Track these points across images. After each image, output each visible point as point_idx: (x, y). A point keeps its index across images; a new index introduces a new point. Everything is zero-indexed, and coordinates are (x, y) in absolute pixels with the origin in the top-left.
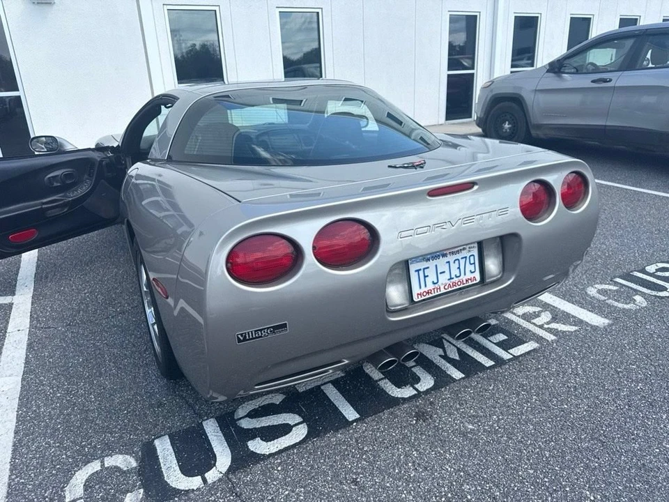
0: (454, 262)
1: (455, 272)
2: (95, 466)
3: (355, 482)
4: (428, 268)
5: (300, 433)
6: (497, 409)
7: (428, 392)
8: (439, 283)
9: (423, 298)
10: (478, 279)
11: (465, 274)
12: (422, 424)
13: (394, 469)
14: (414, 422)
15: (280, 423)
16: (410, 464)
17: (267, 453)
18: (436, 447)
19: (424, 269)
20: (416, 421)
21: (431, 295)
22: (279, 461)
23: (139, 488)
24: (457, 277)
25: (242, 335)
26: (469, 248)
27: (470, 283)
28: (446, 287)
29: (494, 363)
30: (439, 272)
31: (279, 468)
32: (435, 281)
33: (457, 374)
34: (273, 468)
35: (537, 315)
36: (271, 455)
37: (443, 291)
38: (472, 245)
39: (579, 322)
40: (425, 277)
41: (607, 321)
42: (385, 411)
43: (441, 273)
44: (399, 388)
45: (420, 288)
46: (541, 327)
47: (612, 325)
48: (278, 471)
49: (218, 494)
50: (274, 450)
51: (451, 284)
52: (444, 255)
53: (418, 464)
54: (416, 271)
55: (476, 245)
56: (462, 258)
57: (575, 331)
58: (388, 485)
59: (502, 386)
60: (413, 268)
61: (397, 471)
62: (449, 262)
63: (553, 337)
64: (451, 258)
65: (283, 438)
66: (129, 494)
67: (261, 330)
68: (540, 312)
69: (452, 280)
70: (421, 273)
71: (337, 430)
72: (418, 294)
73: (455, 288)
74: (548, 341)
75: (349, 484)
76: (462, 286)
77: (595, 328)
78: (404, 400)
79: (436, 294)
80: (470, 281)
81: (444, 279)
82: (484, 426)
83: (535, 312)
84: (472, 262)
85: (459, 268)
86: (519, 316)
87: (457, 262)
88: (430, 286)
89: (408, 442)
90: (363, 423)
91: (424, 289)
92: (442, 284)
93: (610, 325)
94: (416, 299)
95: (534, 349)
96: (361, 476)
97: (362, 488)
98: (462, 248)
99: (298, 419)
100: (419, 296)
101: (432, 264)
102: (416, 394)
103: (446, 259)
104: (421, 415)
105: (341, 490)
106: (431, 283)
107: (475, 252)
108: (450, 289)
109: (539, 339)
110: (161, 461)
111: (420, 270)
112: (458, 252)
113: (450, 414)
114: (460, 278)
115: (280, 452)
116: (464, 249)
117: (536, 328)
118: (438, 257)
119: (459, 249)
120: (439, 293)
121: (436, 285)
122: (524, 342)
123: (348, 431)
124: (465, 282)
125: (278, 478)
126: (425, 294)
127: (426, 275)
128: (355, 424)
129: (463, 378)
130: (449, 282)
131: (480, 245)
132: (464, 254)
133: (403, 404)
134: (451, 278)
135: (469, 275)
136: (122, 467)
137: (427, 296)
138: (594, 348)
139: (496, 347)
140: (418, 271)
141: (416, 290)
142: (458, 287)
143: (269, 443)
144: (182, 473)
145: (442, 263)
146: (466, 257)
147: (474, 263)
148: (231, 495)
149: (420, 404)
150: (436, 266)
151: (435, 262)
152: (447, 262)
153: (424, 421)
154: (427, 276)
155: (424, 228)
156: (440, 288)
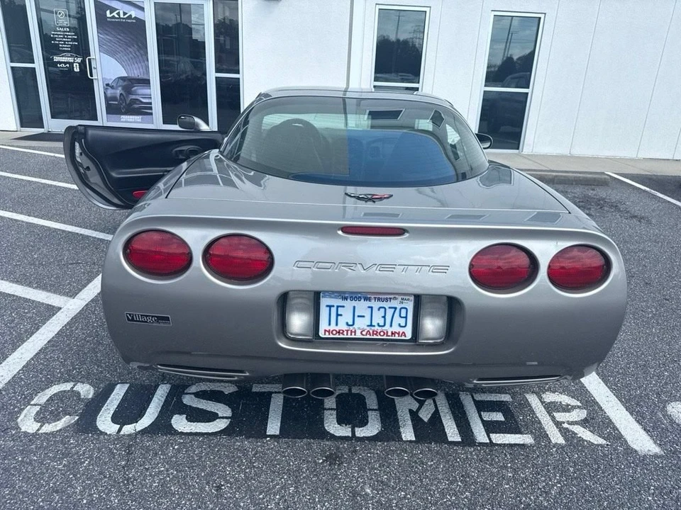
0: (379, 310)
1: (378, 319)
2: (67, 386)
3: (219, 488)
4: (343, 307)
5: (219, 425)
6: (413, 487)
7: (362, 439)
8: (356, 326)
9: (331, 336)
10: (409, 336)
11: (391, 326)
12: (326, 466)
13: (261, 494)
14: (321, 461)
15: (213, 410)
16: (278, 497)
17: (180, 431)
18: (316, 494)
19: (338, 307)
20: (324, 461)
21: (341, 336)
22: (182, 441)
23: (77, 415)
24: (378, 325)
25: (130, 315)
26: (402, 299)
27: (397, 337)
28: (364, 333)
29: (460, 440)
30: (356, 315)
31: (176, 447)
32: (351, 323)
33: (408, 434)
34: (172, 444)
35: (567, 409)
36: (182, 433)
37: (358, 335)
38: (407, 298)
39: (615, 436)
40: (338, 315)
41: (655, 449)
42: (305, 440)
43: (359, 316)
44: (338, 424)
45: (330, 324)
46: (558, 424)
47: (661, 457)
48: (174, 448)
49: (118, 446)
50: (187, 430)
51: (371, 332)
52: (367, 299)
53: (285, 500)
54: (327, 306)
55: (412, 298)
56: (390, 308)
57: (598, 445)
58: (242, 504)
59: (444, 466)
60: (324, 302)
61: (261, 496)
62: (372, 308)
63: (561, 441)
64: (376, 305)
65: (203, 424)
66: (68, 416)
67: (147, 316)
68: (574, 408)
69: (373, 328)
70: (333, 310)
71: (248, 438)
72: (325, 331)
73: (375, 337)
74: (550, 442)
75: (213, 486)
76: (385, 337)
77: (630, 451)
78: (333, 437)
79: (349, 336)
80: (397, 335)
81: (362, 324)
82: (383, 497)
83: (568, 405)
84: (403, 314)
85: (384, 317)
86: (542, 402)
87: (382, 310)
88: (342, 326)
89: (296, 477)
90: (275, 441)
91: (333, 327)
92: (359, 328)
93: (656, 456)
94: (321, 334)
95: (523, 445)
96: (229, 485)
97: (219, 496)
98: (392, 296)
99: (228, 413)
100: (327, 333)
101: (349, 304)
102: (348, 437)
103: (368, 304)
104: (333, 459)
105: (202, 489)
106: (345, 324)
107: (410, 306)
108: (368, 336)
109: (541, 435)
110: (108, 402)
111: (333, 306)
112: (386, 300)
113: (361, 469)
114: (384, 328)
115: (191, 434)
116: (395, 298)
117: (551, 423)
118: (359, 299)
119: (388, 296)
120: (353, 336)
121: (351, 328)
122: (520, 432)
123: (257, 442)
124: (390, 334)
125: (167, 454)
126: (334, 332)
127: (339, 313)
128: (268, 439)
129: (411, 441)
130: (368, 329)
131: (418, 299)
132: (394, 303)
133: (328, 440)
134: (371, 325)
135: (396, 328)
136: (82, 394)
137: (337, 336)
138: (603, 473)
139: (481, 425)
140: (330, 307)
141: (323, 326)
142: (379, 337)
143: (189, 423)
144: (112, 418)
145: (362, 306)
146: (395, 308)
147: (406, 317)
148: (125, 451)
149: (344, 447)
150: (354, 307)
151: (354, 303)
152: (369, 307)
153: (330, 465)
154: (341, 315)
155: (327, 264)
156: (355, 332)
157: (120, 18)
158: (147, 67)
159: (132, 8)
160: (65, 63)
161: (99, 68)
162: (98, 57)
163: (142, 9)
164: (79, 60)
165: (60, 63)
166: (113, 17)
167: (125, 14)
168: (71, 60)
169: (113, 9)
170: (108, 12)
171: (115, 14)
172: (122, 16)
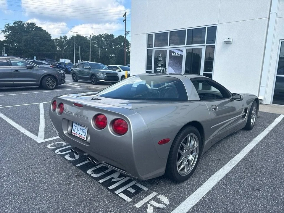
11: (83, 135)
14: (75, 175)
26: (86, 127)
28: (78, 135)
30: (78, 130)
32: (77, 132)
35: (160, 202)
40: (75, 129)
46: (147, 203)
51: (80, 135)
60: (74, 124)
63: (138, 206)
68: (163, 203)
73: (80, 137)
74: (134, 205)
80: (83, 138)
109: (135, 202)
112: (83, 127)
113: (79, 181)
117: (145, 202)
122: (131, 197)
126: (74, 133)
128: (75, 166)
134: (80, 133)
137: (74, 135)
139: (124, 190)
146: (84, 130)
147: (85, 133)
157: (176, 55)
158: (181, 70)
159: (180, 51)
160: (159, 70)
161: (167, 71)
162: (168, 68)
163: (182, 51)
164: (163, 69)
165: (158, 70)
166: (174, 55)
167: (177, 53)
168: (160, 69)
169: (174, 52)
170: (173, 53)
171: (174, 54)
172: (176, 54)
